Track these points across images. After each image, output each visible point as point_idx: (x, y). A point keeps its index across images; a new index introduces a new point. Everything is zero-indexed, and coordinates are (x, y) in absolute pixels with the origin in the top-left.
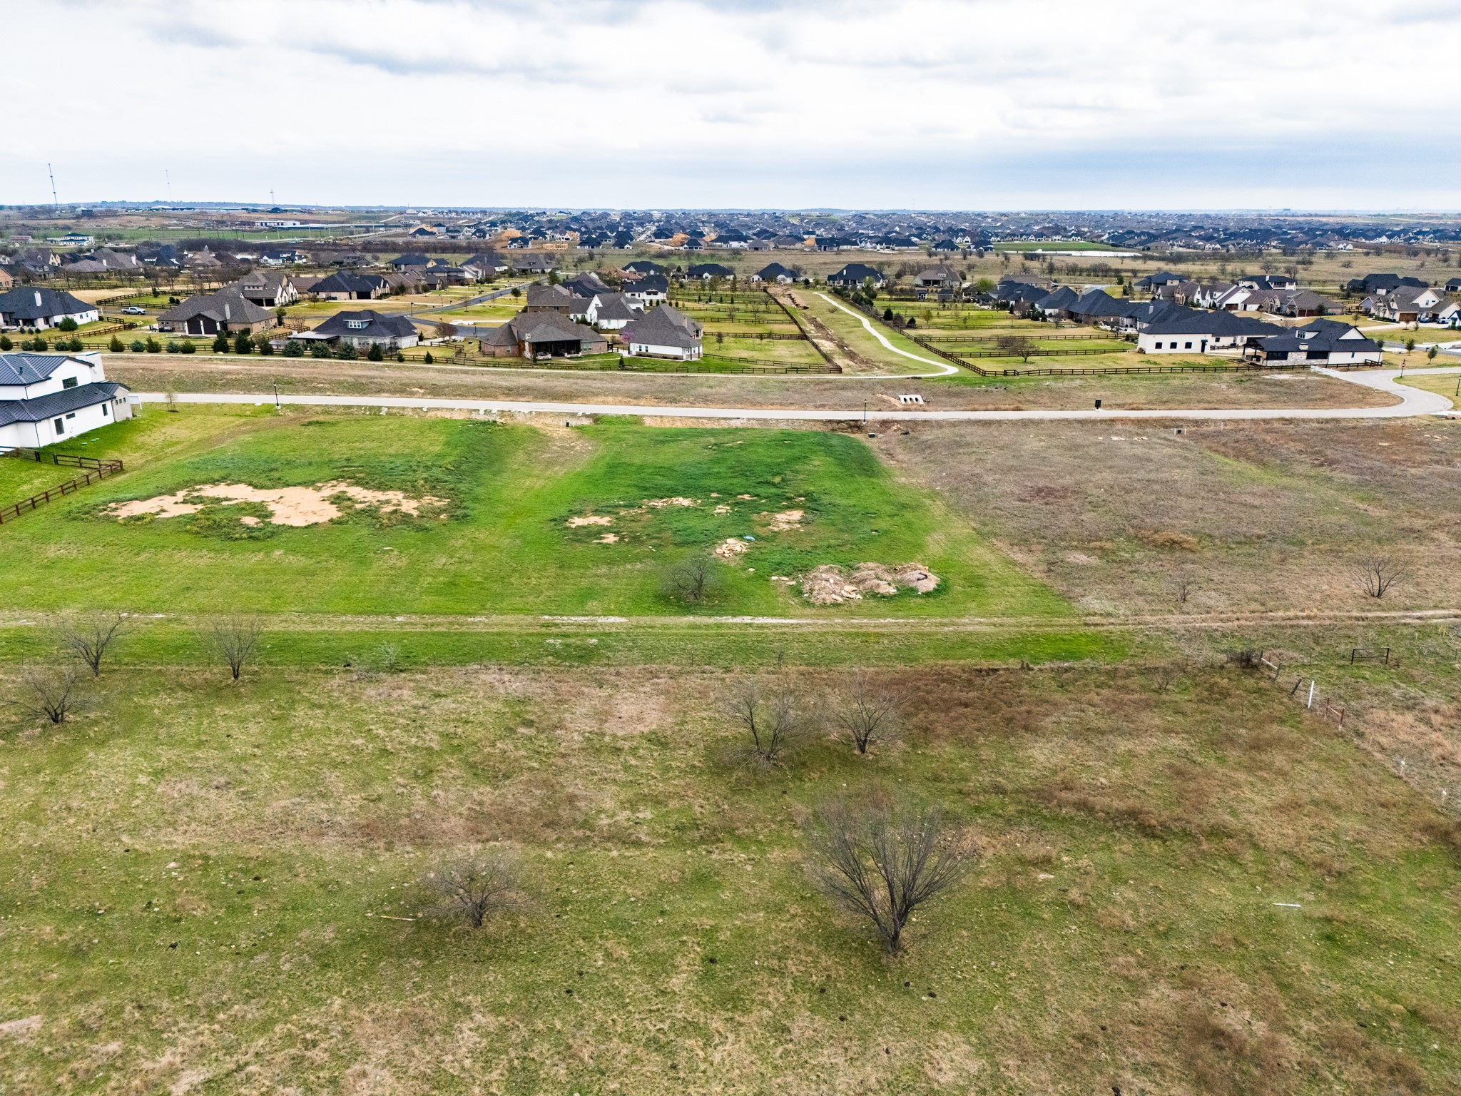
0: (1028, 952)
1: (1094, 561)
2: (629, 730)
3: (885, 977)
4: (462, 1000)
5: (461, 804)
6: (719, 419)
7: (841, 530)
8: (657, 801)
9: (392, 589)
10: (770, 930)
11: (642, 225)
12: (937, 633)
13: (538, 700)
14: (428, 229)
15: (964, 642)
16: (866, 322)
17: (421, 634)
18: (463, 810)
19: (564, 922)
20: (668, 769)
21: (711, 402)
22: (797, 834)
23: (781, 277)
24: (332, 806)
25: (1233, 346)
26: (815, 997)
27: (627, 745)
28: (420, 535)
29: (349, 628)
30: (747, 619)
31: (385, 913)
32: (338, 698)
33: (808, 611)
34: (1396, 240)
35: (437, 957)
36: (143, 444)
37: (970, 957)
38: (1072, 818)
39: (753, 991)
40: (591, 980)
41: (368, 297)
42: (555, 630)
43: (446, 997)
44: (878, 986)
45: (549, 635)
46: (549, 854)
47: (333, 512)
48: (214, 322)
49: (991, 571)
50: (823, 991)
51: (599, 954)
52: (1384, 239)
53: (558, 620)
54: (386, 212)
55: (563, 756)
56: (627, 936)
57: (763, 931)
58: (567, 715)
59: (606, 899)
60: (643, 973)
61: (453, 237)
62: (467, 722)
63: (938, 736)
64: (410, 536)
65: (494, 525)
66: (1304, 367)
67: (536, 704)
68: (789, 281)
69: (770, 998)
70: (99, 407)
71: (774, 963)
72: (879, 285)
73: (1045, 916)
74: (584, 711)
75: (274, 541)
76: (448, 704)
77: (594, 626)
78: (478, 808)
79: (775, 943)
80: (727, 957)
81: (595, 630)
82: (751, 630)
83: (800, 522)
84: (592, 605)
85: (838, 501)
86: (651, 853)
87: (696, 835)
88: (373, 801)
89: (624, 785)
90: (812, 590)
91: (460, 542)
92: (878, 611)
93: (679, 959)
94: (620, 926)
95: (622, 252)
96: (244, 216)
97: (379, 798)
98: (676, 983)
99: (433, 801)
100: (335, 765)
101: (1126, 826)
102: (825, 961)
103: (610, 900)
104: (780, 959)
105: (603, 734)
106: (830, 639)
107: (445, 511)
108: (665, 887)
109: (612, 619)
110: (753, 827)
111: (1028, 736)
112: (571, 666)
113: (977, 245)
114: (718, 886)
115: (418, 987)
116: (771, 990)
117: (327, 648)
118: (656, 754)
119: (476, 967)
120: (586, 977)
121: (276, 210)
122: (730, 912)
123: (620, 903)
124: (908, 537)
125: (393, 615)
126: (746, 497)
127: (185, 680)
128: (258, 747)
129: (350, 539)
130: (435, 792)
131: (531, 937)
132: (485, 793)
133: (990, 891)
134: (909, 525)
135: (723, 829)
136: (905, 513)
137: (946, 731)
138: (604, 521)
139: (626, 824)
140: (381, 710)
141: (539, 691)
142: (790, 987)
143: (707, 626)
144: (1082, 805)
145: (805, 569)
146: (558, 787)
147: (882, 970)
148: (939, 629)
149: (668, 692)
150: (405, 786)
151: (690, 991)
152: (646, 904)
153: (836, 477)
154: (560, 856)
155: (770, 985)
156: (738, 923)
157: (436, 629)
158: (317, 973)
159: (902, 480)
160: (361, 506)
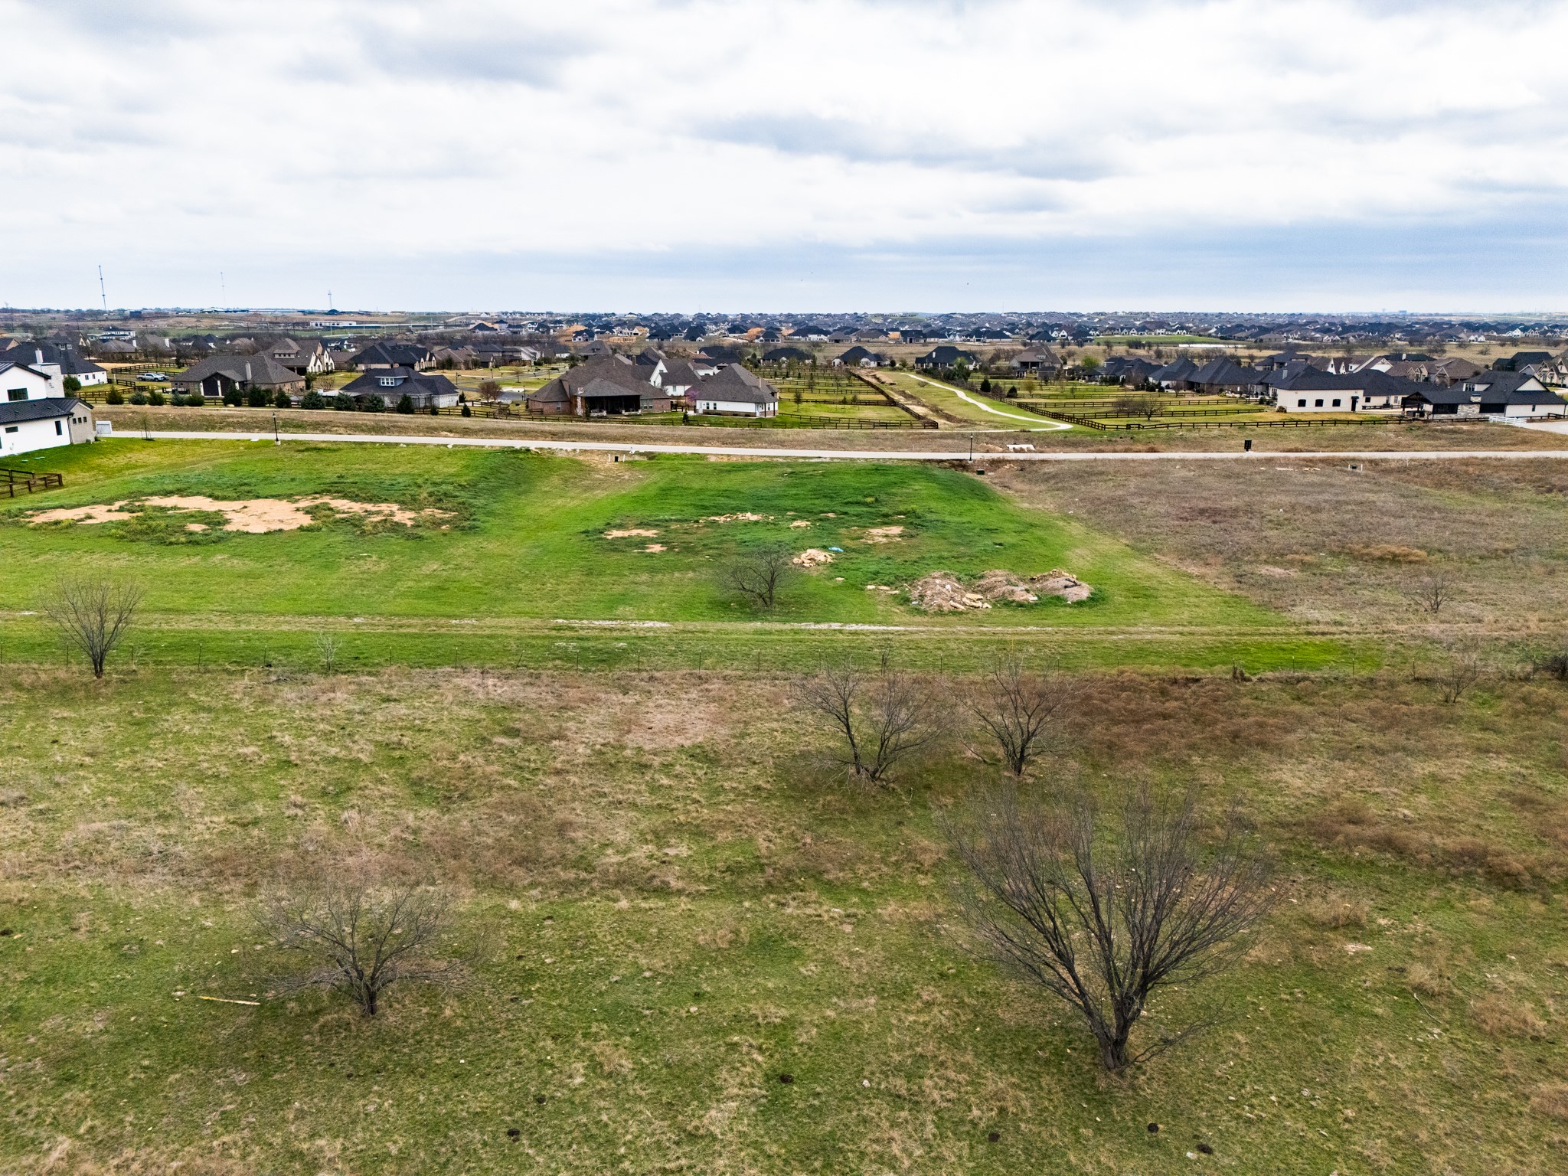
0: (1366, 1070)
1: (1294, 573)
2: (661, 742)
3: (1109, 1114)
4: (305, 1146)
5: (385, 832)
6: (797, 458)
7: (955, 544)
8: (697, 832)
9: (358, 592)
10: (889, 1027)
11: (716, 324)
12: (1102, 641)
13: (533, 706)
14: (490, 325)
15: (1142, 652)
16: (961, 394)
17: (382, 635)
18: (385, 839)
19: (523, 1009)
20: (717, 792)
21: (788, 446)
22: (924, 881)
23: (864, 360)
24: (173, 830)
25: (1387, 406)
26: (981, 1149)
27: (657, 761)
28: (410, 543)
29: (285, 628)
30: (836, 626)
31: (208, 991)
32: (240, 700)
33: (918, 619)
34: (1530, 333)
35: (279, 1068)
36: (99, 466)
37: (1259, 1081)
38: (1372, 862)
39: (862, 1135)
40: (558, 1112)
42: (568, 633)
43: (277, 1141)
44: (1099, 1130)
45: (561, 638)
46: (514, 904)
47: (306, 520)
49: (1160, 583)
50: (994, 1137)
51: (579, 1065)
52: (1517, 333)
53: (576, 623)
54: (448, 315)
55: (558, 772)
56: (633, 1035)
57: (876, 1029)
58: (570, 724)
59: (602, 973)
60: (654, 1100)
61: (515, 333)
62: (420, 731)
63: (1130, 755)
64: (396, 542)
65: (509, 537)
66: (1479, 420)
67: (528, 710)
68: (873, 364)
69: (896, 1149)
70: (51, 423)
71: (900, 1084)
72: (971, 367)
73: (1379, 1011)
74: (598, 719)
75: (220, 546)
76: (401, 709)
77: (624, 630)
78: (411, 838)
79: (899, 1048)
80: (812, 1073)
81: (625, 634)
82: (841, 636)
83: (900, 536)
84: (621, 610)
85: (947, 518)
86: (684, 904)
87: (760, 880)
88: (244, 826)
89: (648, 810)
90: (922, 597)
91: (461, 551)
92: (1015, 620)
93: (724, 1074)
94: (620, 1017)
95: (693, 342)
96: (300, 317)
97: (255, 822)
98: (716, 1117)
99: (340, 826)
100: (201, 779)
101: (1468, 875)
102: (994, 1082)
103: (609, 973)
104: (909, 1077)
105: (623, 748)
106: (953, 646)
107: (448, 522)
108: (703, 955)
109: (649, 624)
110: (852, 870)
111: (1267, 755)
112: (586, 671)
113: (1075, 337)
114: (796, 954)
115: (229, 1122)
116: (895, 1134)
117: (246, 648)
118: (700, 773)
119: (347, 1086)
120: (549, 1106)
121: (333, 312)
122: (817, 996)
123: (625, 980)
124: (1042, 550)
125: (350, 616)
126: (831, 515)
127: (26, 679)
128: (92, 755)
129: (318, 545)
130: (345, 815)
131: (460, 1034)
132: (426, 817)
133: (1269, 968)
134: (1042, 541)
135: (804, 871)
136: (1033, 530)
137: (1142, 749)
138: (651, 533)
139: (646, 863)
140: (297, 714)
141: (534, 696)
142: (930, 1129)
143: (780, 632)
144: (1387, 844)
145: (911, 579)
146: (544, 812)
147: (1101, 1101)
148: (1104, 637)
149: (723, 699)
150: (301, 807)
151: (742, 1134)
152: (671, 982)
153: (940, 499)
154: (533, 907)
155: (894, 1124)
156: (830, 1013)
157: (402, 630)
158: (45, 1092)
159: (1025, 505)
160: (343, 516)
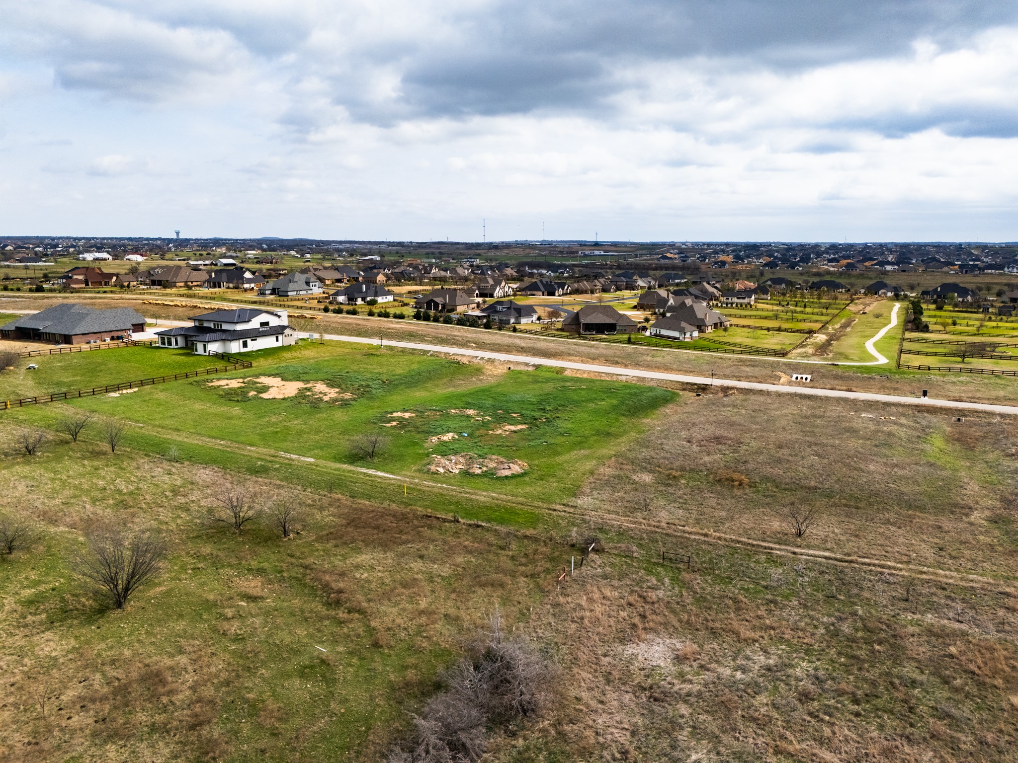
1: (649, 480)
6: (613, 374)
7: (526, 439)
14: (671, 256)
21: (639, 365)
32: (133, 466)
41: (553, 295)
42: (272, 459)
45: (265, 460)
47: (292, 394)
48: (439, 304)
61: (684, 261)
70: (274, 338)
81: (289, 462)
83: (513, 431)
85: (564, 424)
95: (793, 271)
107: (343, 401)
124: (562, 449)
126: (516, 415)
138: (409, 416)
159: (647, 421)
160: (308, 393)
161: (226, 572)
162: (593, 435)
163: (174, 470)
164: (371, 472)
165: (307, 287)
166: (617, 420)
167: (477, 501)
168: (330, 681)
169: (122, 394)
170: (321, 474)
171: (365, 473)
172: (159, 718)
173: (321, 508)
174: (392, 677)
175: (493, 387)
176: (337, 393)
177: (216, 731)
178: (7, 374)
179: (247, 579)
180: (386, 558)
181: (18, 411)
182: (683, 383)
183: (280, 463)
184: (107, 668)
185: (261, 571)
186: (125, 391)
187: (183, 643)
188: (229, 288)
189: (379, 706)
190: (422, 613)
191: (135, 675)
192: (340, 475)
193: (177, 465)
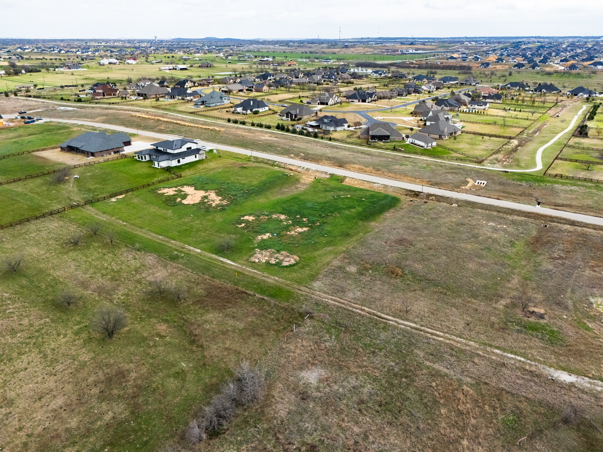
1: (354, 271)
14: (456, 56)
16: (567, 130)
23: (581, 94)
29: (148, 237)
33: (243, 262)
36: (198, 168)
41: (365, 101)
48: (293, 115)
61: (464, 60)
64: (202, 213)
70: (194, 156)
75: (174, 207)
85: (327, 228)
109: (198, 250)
117: (136, 241)
126: (305, 219)
129: (189, 211)
134: (330, 242)
138: (252, 219)
143: (212, 259)
159: (373, 224)
160: (206, 200)
161: (153, 320)
162: (339, 236)
163: (137, 257)
164: (225, 260)
165: (220, 100)
166: (356, 223)
167: (268, 282)
168: (184, 380)
169: (117, 199)
170: (202, 261)
171: (222, 261)
172: (122, 393)
173: (198, 284)
174: (207, 381)
175: (301, 195)
176: (220, 200)
177: (141, 400)
178: (65, 182)
179: (161, 325)
180: (219, 317)
181: (71, 212)
182: (407, 190)
183: (185, 253)
184: (104, 368)
185: (166, 321)
186: (119, 197)
187: (133, 358)
188: (179, 99)
189: (199, 393)
190: (226, 349)
191: (114, 373)
192: (210, 262)
193: (138, 253)
